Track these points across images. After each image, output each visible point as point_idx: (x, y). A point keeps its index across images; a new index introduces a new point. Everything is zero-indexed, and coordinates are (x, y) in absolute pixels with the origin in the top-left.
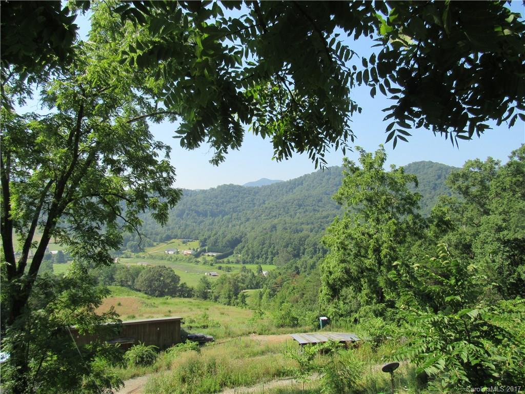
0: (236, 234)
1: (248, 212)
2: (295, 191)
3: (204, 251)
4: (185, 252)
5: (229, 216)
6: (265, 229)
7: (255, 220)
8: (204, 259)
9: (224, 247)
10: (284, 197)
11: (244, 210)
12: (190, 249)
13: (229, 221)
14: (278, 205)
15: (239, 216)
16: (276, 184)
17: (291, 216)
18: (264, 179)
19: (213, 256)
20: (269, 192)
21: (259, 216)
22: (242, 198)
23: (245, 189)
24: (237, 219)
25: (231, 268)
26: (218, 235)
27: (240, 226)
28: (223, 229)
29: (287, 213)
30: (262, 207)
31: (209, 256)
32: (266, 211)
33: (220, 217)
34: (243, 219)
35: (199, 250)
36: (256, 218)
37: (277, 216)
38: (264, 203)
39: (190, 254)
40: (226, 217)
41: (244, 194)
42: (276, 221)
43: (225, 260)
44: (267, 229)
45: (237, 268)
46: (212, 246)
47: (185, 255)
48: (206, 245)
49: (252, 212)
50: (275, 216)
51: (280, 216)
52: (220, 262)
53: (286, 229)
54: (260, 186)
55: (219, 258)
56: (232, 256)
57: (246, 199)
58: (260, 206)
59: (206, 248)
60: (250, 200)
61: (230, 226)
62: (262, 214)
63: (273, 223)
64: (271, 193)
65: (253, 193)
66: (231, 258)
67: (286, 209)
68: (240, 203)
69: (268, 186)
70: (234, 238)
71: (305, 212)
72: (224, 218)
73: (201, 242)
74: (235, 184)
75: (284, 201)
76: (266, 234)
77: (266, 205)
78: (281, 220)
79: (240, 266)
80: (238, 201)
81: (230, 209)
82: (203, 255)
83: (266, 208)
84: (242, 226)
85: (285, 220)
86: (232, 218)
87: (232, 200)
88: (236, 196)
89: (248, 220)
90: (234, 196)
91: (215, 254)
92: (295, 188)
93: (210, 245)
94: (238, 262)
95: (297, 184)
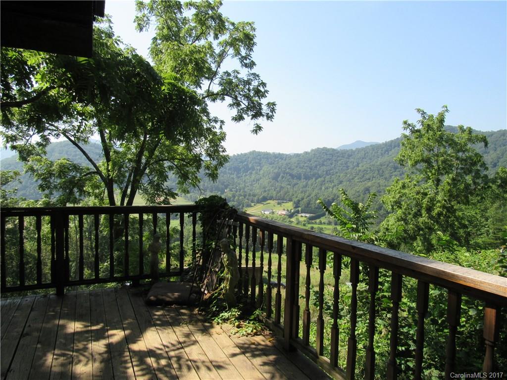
0: (329, 196)
1: (341, 175)
2: (390, 153)
3: (298, 212)
4: (280, 213)
5: (322, 179)
6: (358, 192)
7: (348, 182)
8: (297, 219)
9: (317, 208)
10: (379, 159)
11: (337, 173)
12: (284, 210)
14: (372, 168)
15: (332, 179)
16: (371, 146)
17: (386, 179)
18: (358, 142)
19: (306, 217)
20: (363, 155)
21: (352, 179)
22: (335, 161)
23: (339, 152)
24: (330, 182)
25: (322, 228)
26: (311, 196)
27: (333, 188)
28: (316, 191)
29: (382, 176)
30: (356, 169)
31: (302, 216)
32: (360, 173)
33: (314, 179)
34: (336, 182)
35: (292, 211)
36: (349, 181)
37: (371, 179)
38: (358, 166)
39: (285, 215)
40: (319, 179)
41: (338, 157)
42: (369, 184)
43: (318, 221)
44: (361, 191)
45: (329, 229)
46: (305, 207)
47: (280, 215)
48: (299, 207)
49: (345, 174)
50: (369, 179)
51: (374, 179)
52: (312, 223)
53: (380, 192)
54: (354, 149)
55: (311, 218)
56: (324, 217)
57: (339, 162)
58: (354, 168)
59: (300, 209)
60: (343, 162)
61: (323, 188)
62: (356, 177)
63: (367, 186)
64: (365, 154)
65: (346, 156)
66: (323, 219)
67: (381, 172)
68: (333, 165)
69: (363, 149)
70: (327, 200)
71: (401, 175)
72: (317, 181)
73: (295, 203)
74: (329, 147)
75: (378, 163)
76: (358, 197)
77: (360, 168)
78: (375, 183)
79: (331, 227)
80: (332, 164)
81: (324, 171)
82: (296, 215)
83: (360, 171)
84: (334, 188)
85: (379, 183)
86: (324, 181)
87: (325, 163)
88: (329, 159)
89: (341, 182)
90: (327, 160)
91: (308, 215)
92: (391, 150)
93: (303, 207)
94: (330, 223)
95: (393, 147)
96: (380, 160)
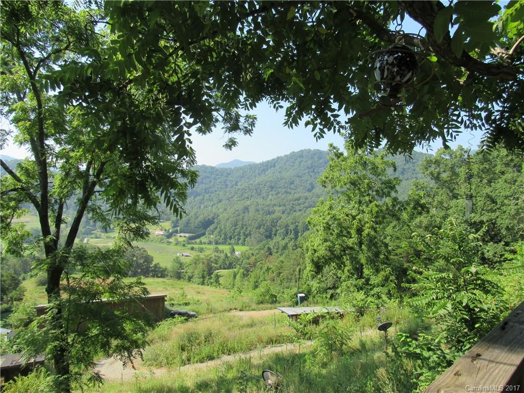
0: (209, 215)
1: (221, 193)
2: (267, 173)
3: (176, 232)
4: (157, 233)
5: (201, 197)
6: (238, 211)
7: (228, 201)
8: (176, 239)
9: (196, 228)
10: (257, 178)
11: (216, 191)
12: (161, 230)
13: (202, 201)
14: (250, 187)
15: (211, 197)
16: (249, 165)
17: (263, 198)
18: (236, 161)
19: (185, 237)
20: (241, 174)
21: (232, 197)
22: (214, 179)
23: (218, 170)
24: (209, 200)
25: (203, 248)
26: (190, 216)
27: (212, 207)
28: (195, 210)
29: (260, 195)
30: (235, 188)
31: (181, 236)
32: (239, 192)
33: (192, 198)
34: (215, 200)
35: (170, 231)
36: (229, 199)
37: (250, 198)
38: (236, 184)
39: (162, 235)
40: (198, 198)
41: (217, 175)
42: (248, 203)
43: (198, 241)
44: (240, 210)
45: (209, 249)
46: (184, 226)
47: (157, 235)
48: (178, 226)
49: (224, 193)
50: (248, 198)
51: (252, 198)
52: (193, 243)
53: (259, 211)
54: (233, 168)
55: (191, 238)
56: (204, 237)
57: (219, 180)
58: (232, 187)
59: (179, 228)
60: (222, 181)
61: (202, 207)
62: (234, 196)
63: (246, 204)
64: (243, 174)
65: (225, 174)
66: (203, 239)
67: (259, 191)
68: (212, 184)
69: (241, 168)
70: (207, 219)
71: (277, 194)
72: (196, 199)
73: (173, 222)
74: (207, 165)
75: (256, 183)
76: (238, 215)
77: (239, 187)
78: (253, 202)
79: (213, 247)
80: (210, 182)
81: (202, 190)
82: (175, 236)
83: (239, 189)
84: (214, 207)
85: (257, 202)
86: (203, 199)
87: (204, 181)
88: (208, 177)
89: (220, 201)
90: (206, 178)
91: (187, 235)
92: (267, 170)
93: (182, 226)
94: (210, 243)
95: (269, 166)
96: (258, 180)
